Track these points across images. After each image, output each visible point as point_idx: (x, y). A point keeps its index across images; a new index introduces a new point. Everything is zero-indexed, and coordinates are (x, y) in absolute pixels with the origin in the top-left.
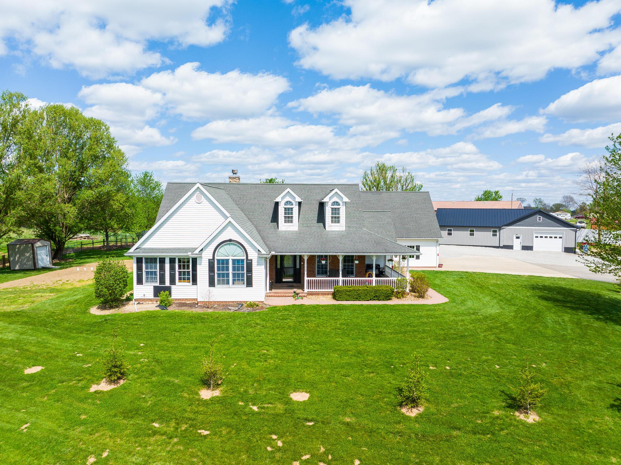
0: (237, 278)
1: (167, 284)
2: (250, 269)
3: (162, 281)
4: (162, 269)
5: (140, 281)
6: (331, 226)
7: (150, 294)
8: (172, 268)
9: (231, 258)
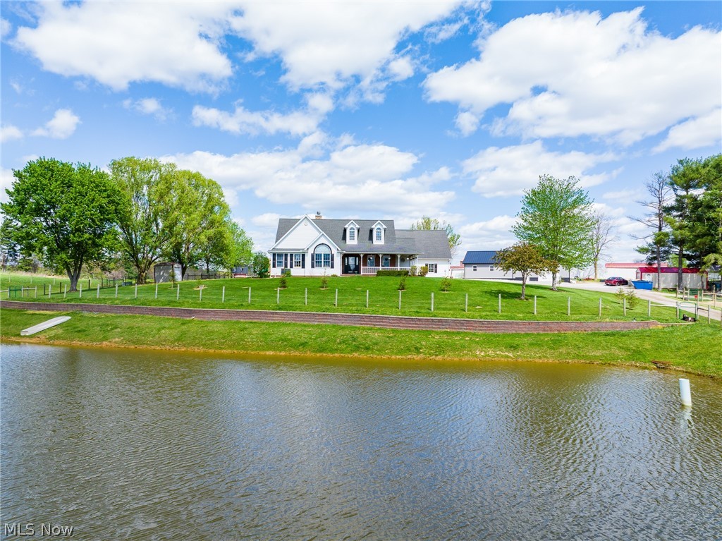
0: (326, 264)
1: (289, 267)
2: (333, 259)
3: (286, 266)
4: (286, 259)
5: (274, 266)
6: (376, 242)
7: (280, 273)
8: (291, 259)
9: (323, 253)
